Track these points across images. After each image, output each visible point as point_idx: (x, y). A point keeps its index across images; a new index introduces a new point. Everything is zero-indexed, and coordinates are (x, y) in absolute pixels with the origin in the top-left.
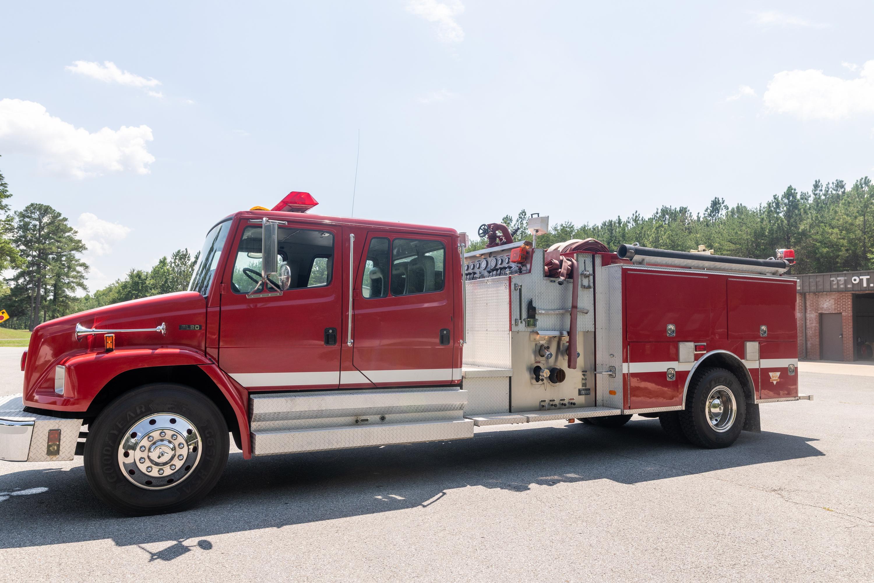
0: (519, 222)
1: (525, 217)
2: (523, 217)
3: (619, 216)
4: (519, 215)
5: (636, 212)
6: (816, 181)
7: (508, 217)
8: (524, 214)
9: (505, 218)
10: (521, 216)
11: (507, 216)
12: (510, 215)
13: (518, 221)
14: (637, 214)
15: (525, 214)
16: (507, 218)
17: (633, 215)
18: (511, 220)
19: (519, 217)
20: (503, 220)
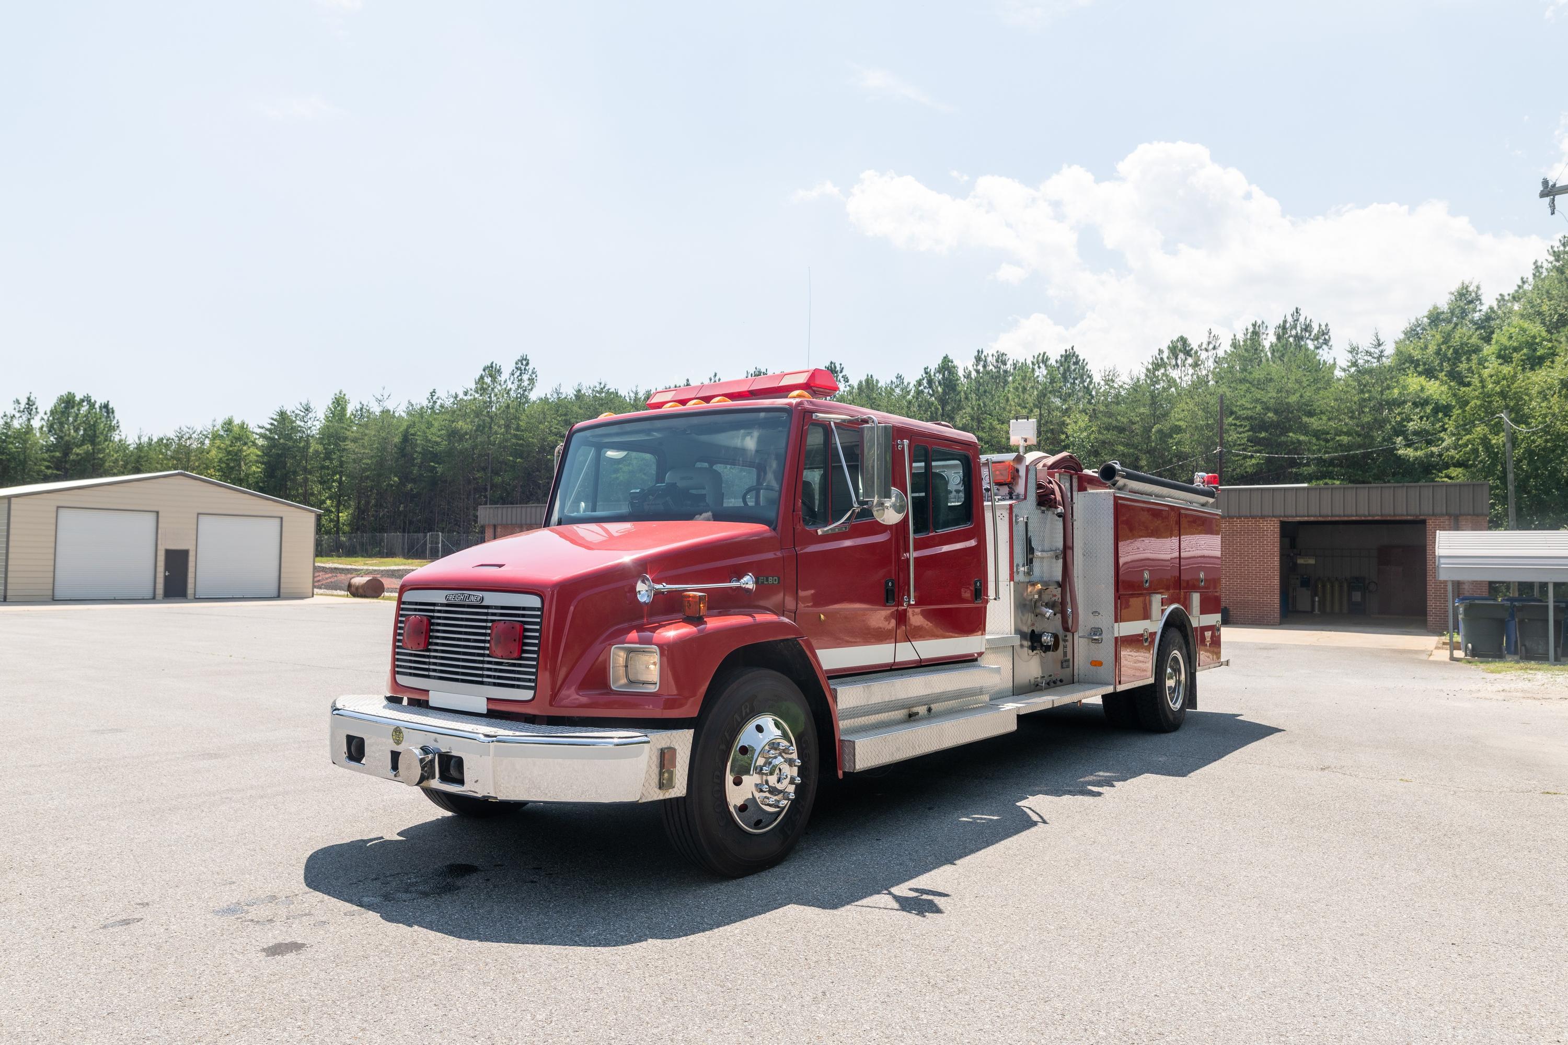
0: (516, 376)
1: (527, 368)
2: (523, 368)
3: (688, 380)
4: (517, 363)
5: (715, 375)
6: (978, 351)
7: (494, 365)
8: (524, 363)
9: (488, 367)
10: (520, 365)
11: (492, 363)
12: (498, 362)
13: (513, 375)
14: (717, 378)
15: (527, 364)
16: (492, 367)
17: (711, 380)
18: (499, 371)
19: (516, 368)
20: (484, 370)
